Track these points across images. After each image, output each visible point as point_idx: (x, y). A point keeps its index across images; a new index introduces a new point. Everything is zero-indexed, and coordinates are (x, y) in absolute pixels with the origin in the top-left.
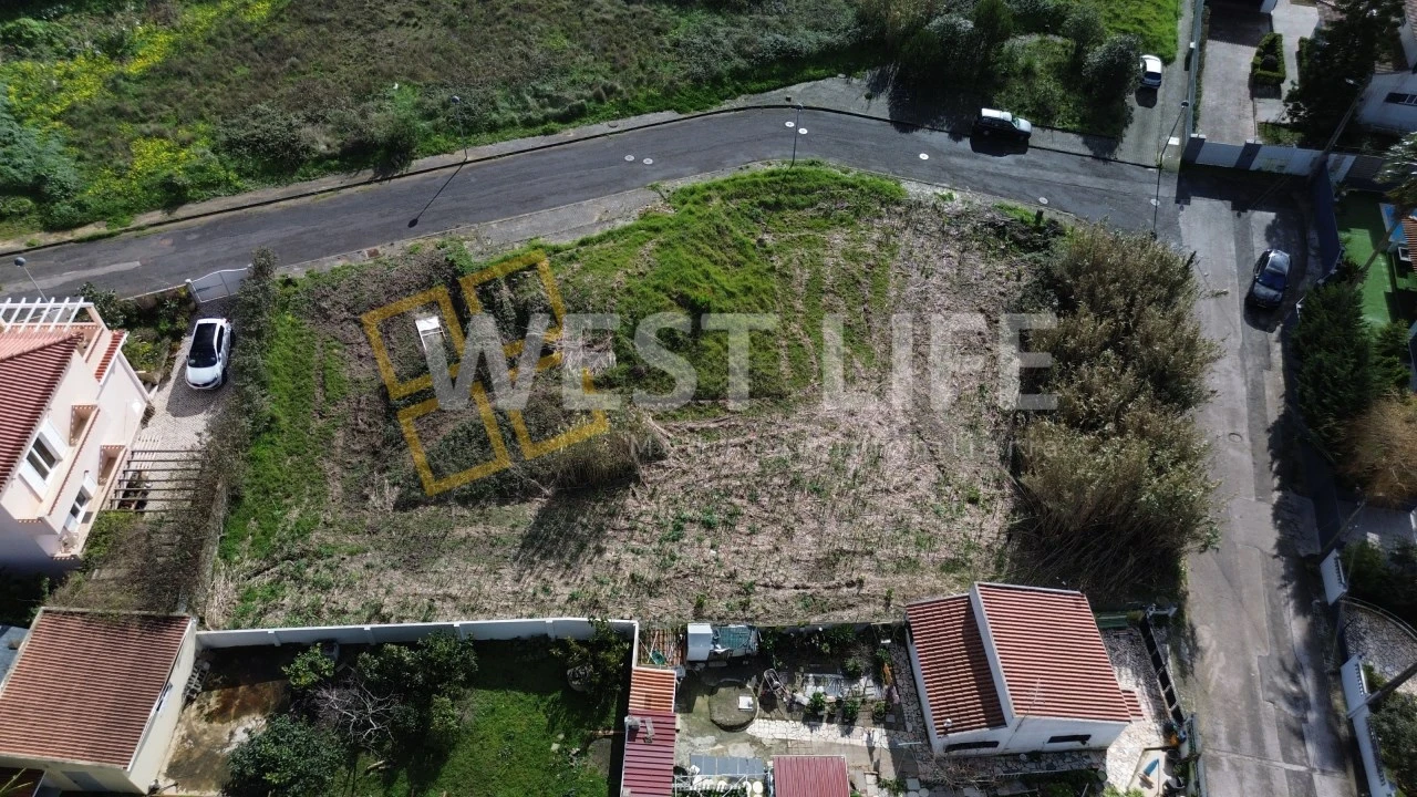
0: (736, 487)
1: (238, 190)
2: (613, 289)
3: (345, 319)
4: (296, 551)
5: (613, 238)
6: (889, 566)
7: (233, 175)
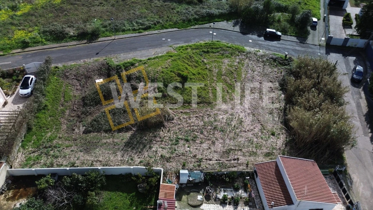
0: (196, 129)
1: (45, 44)
2: (157, 71)
3: (73, 78)
4: (47, 146)
5: (158, 58)
6: (247, 154)
7: (43, 40)
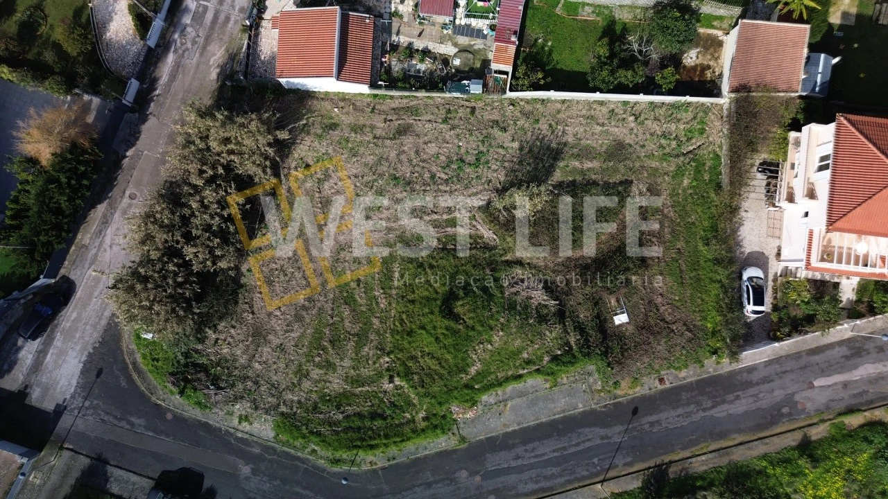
1: (764, 457)
2: (502, 330)
3: (674, 323)
4: (682, 159)
5: (497, 381)
6: (368, 129)
7: (770, 471)
